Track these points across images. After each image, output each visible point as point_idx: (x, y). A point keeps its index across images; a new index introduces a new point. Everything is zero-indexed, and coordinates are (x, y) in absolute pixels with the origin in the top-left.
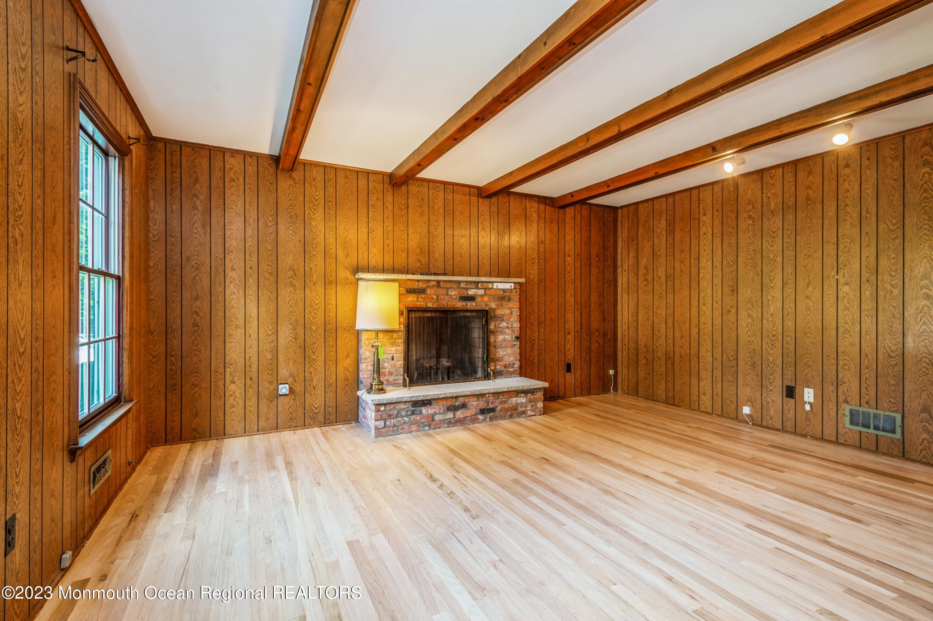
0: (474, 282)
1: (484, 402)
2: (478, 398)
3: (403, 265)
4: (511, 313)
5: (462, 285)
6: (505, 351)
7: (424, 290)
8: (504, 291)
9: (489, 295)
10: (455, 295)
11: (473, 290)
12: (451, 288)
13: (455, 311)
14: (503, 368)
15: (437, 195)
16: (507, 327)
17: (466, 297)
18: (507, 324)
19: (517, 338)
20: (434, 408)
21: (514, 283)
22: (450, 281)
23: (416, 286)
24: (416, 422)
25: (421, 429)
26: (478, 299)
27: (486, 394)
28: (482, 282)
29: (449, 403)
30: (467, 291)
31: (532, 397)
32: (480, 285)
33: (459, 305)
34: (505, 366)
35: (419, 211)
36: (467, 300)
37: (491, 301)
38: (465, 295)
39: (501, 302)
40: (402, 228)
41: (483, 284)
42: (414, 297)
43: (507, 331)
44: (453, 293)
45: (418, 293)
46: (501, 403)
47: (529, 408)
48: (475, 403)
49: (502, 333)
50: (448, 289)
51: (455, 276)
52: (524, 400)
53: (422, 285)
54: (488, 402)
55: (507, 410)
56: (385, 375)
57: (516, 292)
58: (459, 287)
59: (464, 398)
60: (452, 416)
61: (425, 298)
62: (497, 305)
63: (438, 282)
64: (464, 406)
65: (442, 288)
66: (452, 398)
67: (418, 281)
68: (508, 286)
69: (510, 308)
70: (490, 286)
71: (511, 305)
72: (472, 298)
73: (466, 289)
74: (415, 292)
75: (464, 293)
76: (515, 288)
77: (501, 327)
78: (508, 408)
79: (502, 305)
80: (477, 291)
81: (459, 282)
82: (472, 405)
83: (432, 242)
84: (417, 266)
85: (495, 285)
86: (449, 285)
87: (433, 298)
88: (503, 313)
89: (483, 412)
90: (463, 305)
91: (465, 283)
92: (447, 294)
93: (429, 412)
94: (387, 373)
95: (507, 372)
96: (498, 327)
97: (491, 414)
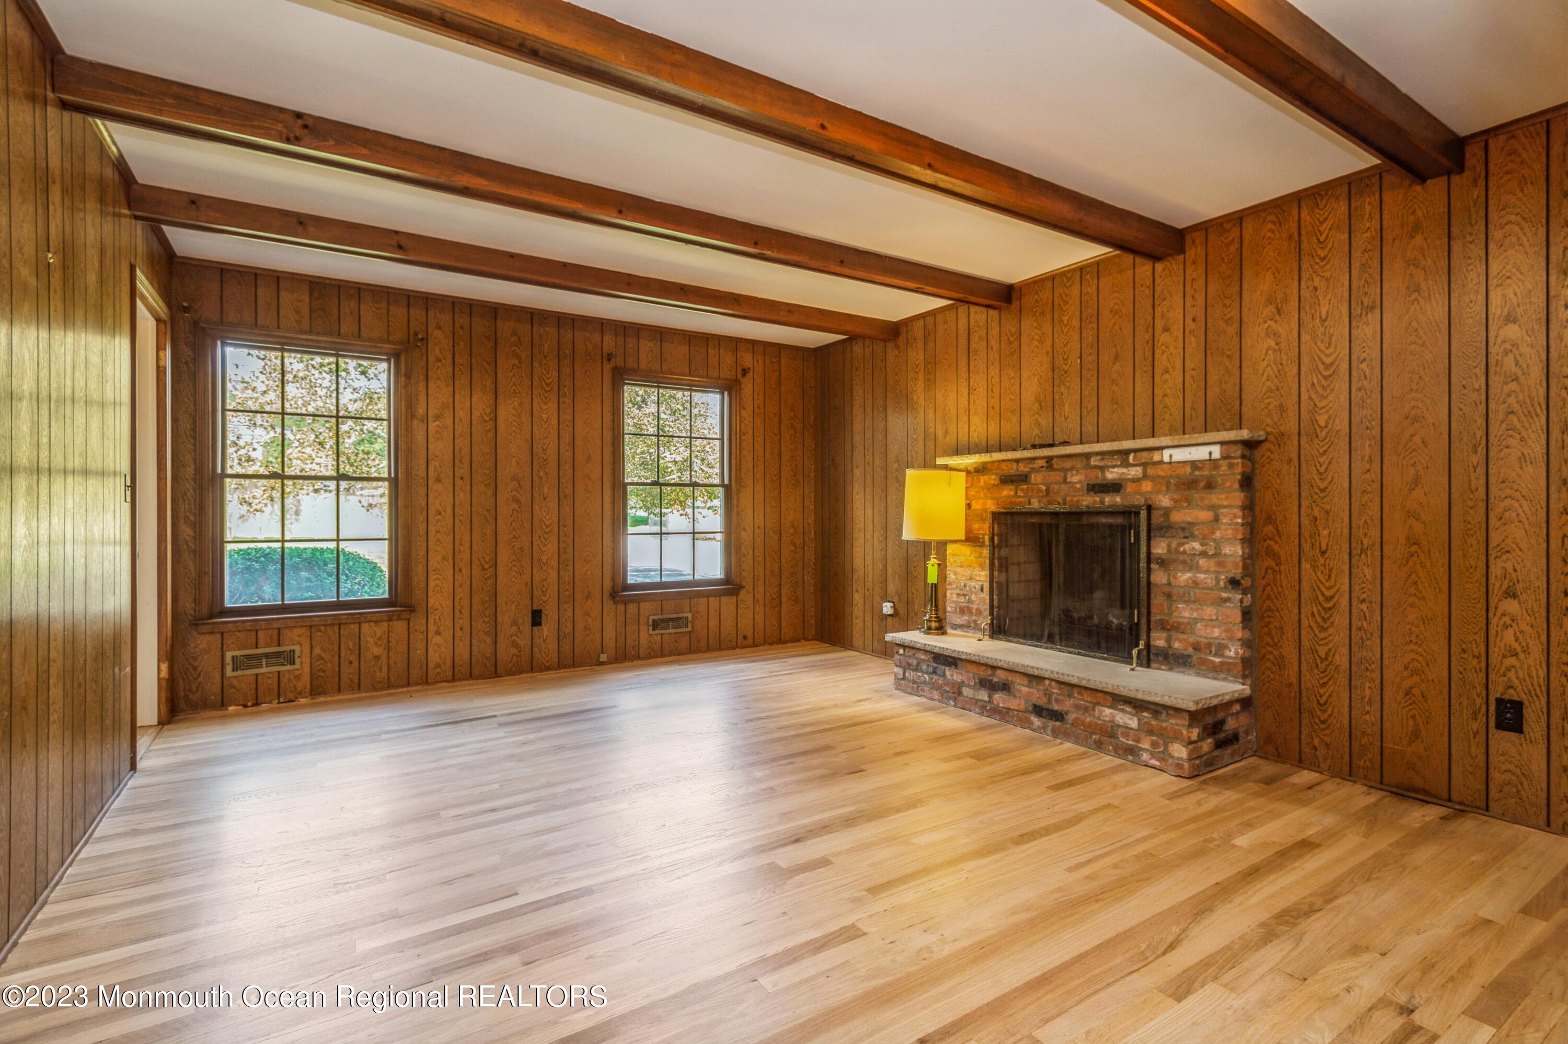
0: (1119, 452)
1: (1041, 693)
2: (1030, 682)
3: (1014, 436)
4: (1217, 519)
5: (1094, 461)
6: (1197, 610)
7: (1026, 476)
8: (1194, 465)
9: (1153, 479)
10: (1080, 482)
11: (1116, 470)
12: (1071, 469)
13: (1077, 515)
14: (1191, 649)
15: (1067, 295)
16: (1203, 554)
17: (1100, 485)
18: (1202, 545)
19: (1234, 583)
20: (961, 674)
21: (1222, 443)
22: (1070, 456)
23: (1013, 469)
24: (935, 687)
25: (945, 701)
26: (1130, 488)
27: (1046, 678)
28: (1136, 451)
29: (983, 673)
30: (1103, 472)
31: (1154, 722)
32: (1131, 456)
33: (1089, 501)
34: (1197, 647)
35: (1036, 337)
36: (1101, 492)
37: (1158, 492)
38: (1099, 481)
39: (1187, 493)
40: (1012, 375)
41: (1138, 454)
42: (1010, 490)
43: (1202, 562)
44: (1075, 479)
45: (1016, 481)
46: (1077, 707)
47: (1145, 744)
48: (1025, 689)
49: (1191, 566)
50: (1065, 471)
51: (1102, 442)
52: (1133, 723)
53: (1023, 468)
54: (1050, 696)
55: (1091, 729)
56: (972, 613)
57: (1231, 466)
58: (1088, 467)
59: (1007, 673)
60: (986, 698)
61: (1028, 490)
62: (1176, 501)
63: (1049, 459)
64: (1005, 687)
65: (1055, 470)
66: (986, 665)
67: (1017, 461)
68: (1200, 453)
69: (1212, 508)
70: (1156, 457)
71: (1215, 498)
72: (1115, 487)
73: (1102, 469)
74: (1012, 481)
75: (1097, 477)
76: (1224, 457)
77: (1184, 552)
78: (1090, 724)
79: (1188, 500)
80: (1124, 470)
81: (1087, 456)
82: (1020, 691)
83: (1059, 386)
84: (1034, 433)
85: (1166, 455)
86: (1068, 464)
87: (1040, 490)
88: (1189, 519)
89: (1038, 710)
90: (1095, 502)
91: (1099, 457)
92: (1065, 481)
93: (955, 677)
94: (974, 611)
95: (1203, 662)
96: (1177, 551)
97: (1057, 723)
